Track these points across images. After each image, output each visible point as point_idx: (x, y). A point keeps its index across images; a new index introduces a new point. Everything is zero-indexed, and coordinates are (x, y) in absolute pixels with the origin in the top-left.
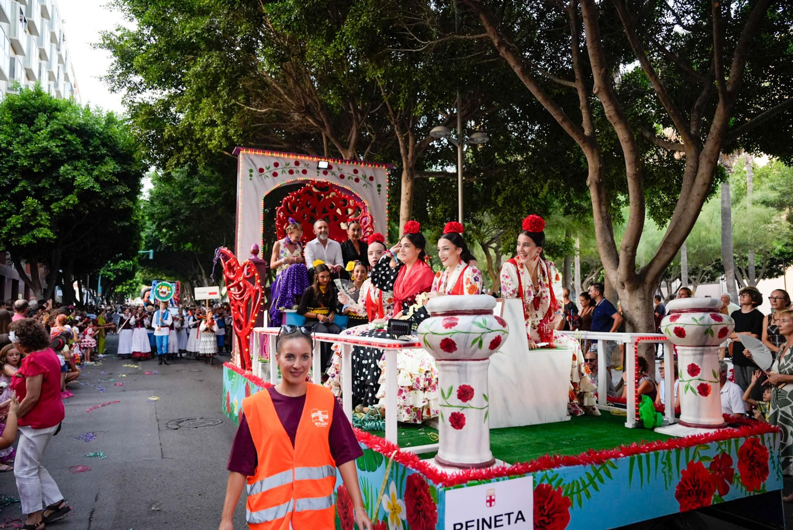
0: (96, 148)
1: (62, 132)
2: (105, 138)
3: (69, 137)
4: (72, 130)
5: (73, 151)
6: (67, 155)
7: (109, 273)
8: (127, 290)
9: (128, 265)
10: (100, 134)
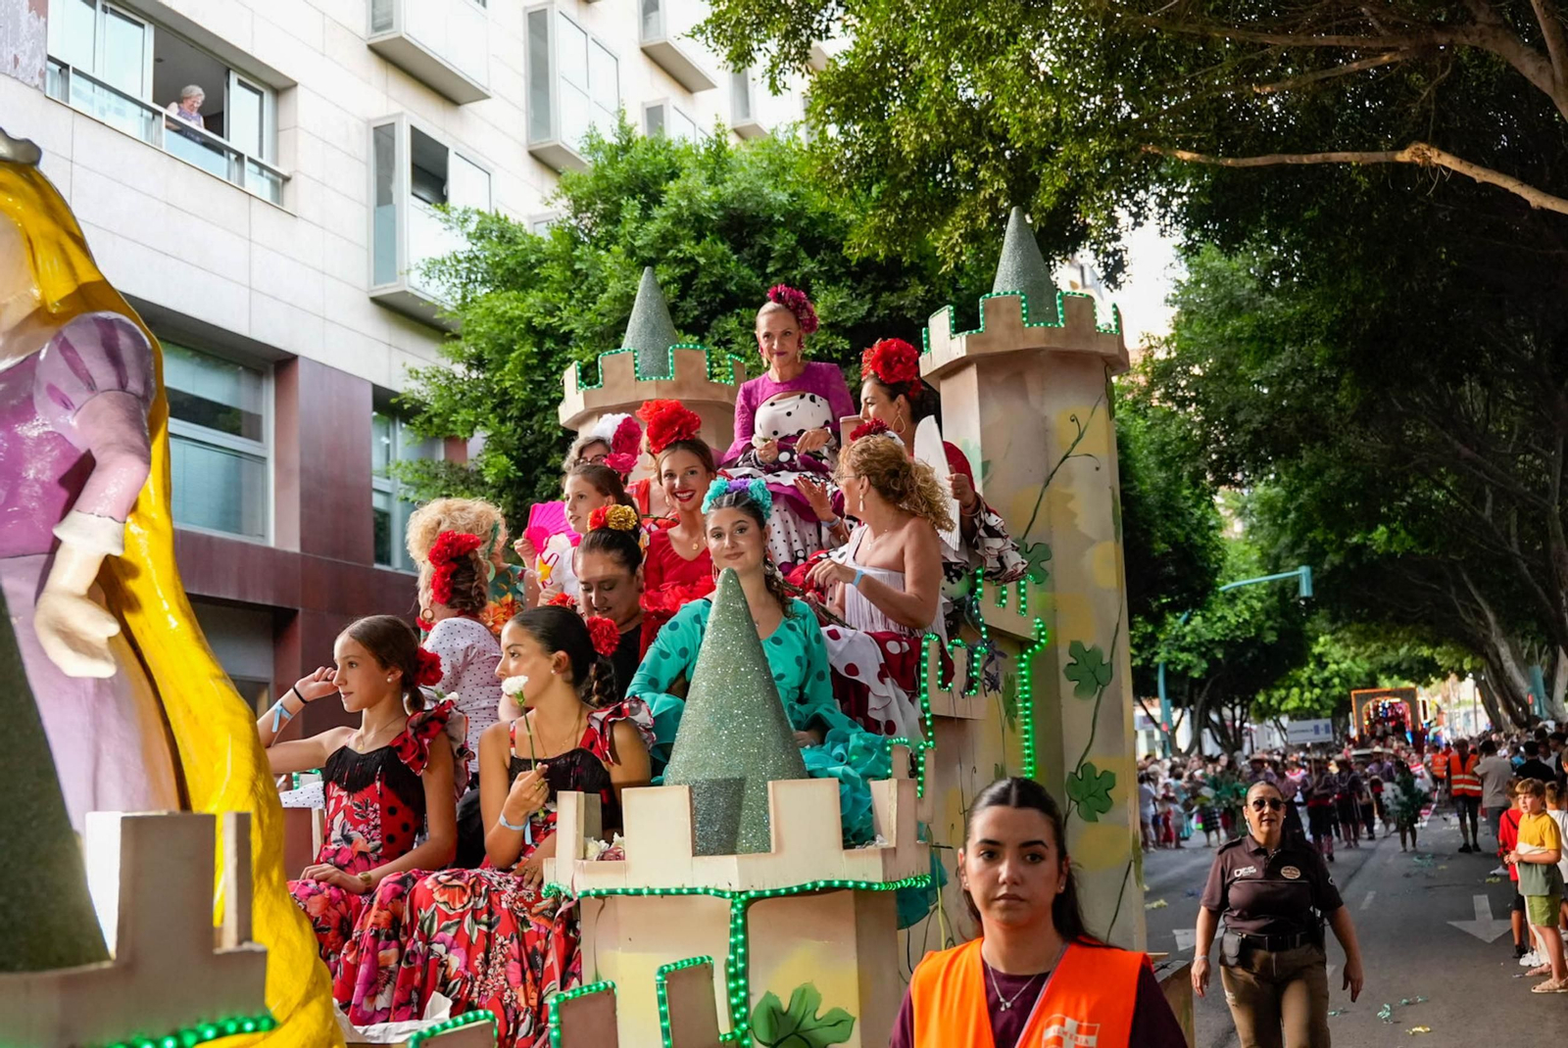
0: (789, 260)
1: (676, 241)
2: (813, 223)
3: (688, 248)
4: (698, 226)
5: (717, 286)
6: (701, 303)
7: (1184, 656)
8: (1318, 700)
9: (1238, 626)
10: (787, 214)
